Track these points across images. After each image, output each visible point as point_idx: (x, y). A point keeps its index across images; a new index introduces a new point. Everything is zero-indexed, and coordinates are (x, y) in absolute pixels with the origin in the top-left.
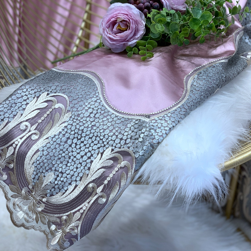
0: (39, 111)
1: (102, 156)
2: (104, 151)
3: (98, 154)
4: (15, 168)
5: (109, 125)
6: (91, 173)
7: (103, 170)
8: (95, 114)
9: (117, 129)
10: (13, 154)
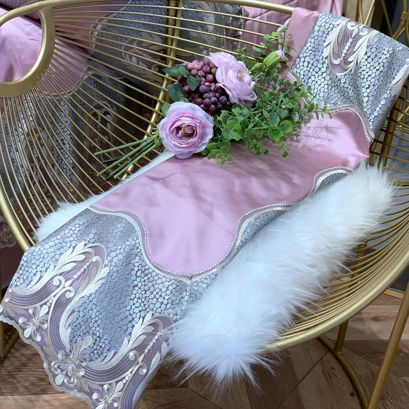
0: (75, 264)
1: (143, 320)
2: (146, 315)
3: (139, 318)
4: (49, 329)
5: (150, 284)
6: (133, 339)
7: (144, 337)
8: (137, 272)
9: (157, 290)
10: (47, 313)
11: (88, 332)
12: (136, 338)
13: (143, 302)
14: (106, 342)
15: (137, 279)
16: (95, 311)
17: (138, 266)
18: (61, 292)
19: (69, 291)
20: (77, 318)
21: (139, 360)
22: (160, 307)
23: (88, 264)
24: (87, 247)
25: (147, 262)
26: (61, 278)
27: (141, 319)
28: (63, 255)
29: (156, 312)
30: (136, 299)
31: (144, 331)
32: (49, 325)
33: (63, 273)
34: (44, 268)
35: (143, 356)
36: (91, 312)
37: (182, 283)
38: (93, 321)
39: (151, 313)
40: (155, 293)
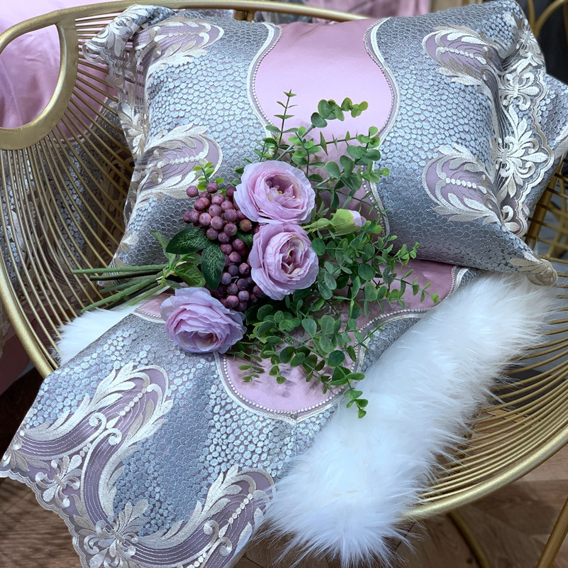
0: (120, 395)
1: (224, 477)
2: (228, 469)
3: (219, 474)
4: (82, 489)
5: (234, 426)
6: (209, 504)
7: (226, 500)
8: (213, 407)
9: (246, 434)
10: (81, 467)
11: (143, 494)
12: (213, 502)
13: (225, 450)
14: (169, 508)
15: (215, 417)
16: (153, 463)
17: (215, 399)
18: (102, 437)
19: (114, 434)
20: (127, 474)
21: (220, 534)
22: (250, 458)
23: (140, 395)
24: (137, 370)
25: (229, 393)
26: (101, 415)
27: (222, 475)
28: (102, 382)
29: (244, 465)
30: (213, 446)
31: (225, 492)
32: (82, 484)
33: (104, 408)
34: (75, 400)
35: (225, 528)
36: (147, 464)
37: (284, 424)
38: (151, 478)
39: (237, 466)
40: (242, 438)
